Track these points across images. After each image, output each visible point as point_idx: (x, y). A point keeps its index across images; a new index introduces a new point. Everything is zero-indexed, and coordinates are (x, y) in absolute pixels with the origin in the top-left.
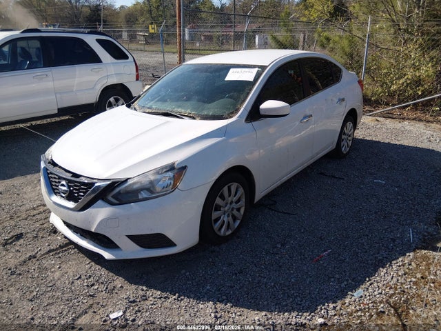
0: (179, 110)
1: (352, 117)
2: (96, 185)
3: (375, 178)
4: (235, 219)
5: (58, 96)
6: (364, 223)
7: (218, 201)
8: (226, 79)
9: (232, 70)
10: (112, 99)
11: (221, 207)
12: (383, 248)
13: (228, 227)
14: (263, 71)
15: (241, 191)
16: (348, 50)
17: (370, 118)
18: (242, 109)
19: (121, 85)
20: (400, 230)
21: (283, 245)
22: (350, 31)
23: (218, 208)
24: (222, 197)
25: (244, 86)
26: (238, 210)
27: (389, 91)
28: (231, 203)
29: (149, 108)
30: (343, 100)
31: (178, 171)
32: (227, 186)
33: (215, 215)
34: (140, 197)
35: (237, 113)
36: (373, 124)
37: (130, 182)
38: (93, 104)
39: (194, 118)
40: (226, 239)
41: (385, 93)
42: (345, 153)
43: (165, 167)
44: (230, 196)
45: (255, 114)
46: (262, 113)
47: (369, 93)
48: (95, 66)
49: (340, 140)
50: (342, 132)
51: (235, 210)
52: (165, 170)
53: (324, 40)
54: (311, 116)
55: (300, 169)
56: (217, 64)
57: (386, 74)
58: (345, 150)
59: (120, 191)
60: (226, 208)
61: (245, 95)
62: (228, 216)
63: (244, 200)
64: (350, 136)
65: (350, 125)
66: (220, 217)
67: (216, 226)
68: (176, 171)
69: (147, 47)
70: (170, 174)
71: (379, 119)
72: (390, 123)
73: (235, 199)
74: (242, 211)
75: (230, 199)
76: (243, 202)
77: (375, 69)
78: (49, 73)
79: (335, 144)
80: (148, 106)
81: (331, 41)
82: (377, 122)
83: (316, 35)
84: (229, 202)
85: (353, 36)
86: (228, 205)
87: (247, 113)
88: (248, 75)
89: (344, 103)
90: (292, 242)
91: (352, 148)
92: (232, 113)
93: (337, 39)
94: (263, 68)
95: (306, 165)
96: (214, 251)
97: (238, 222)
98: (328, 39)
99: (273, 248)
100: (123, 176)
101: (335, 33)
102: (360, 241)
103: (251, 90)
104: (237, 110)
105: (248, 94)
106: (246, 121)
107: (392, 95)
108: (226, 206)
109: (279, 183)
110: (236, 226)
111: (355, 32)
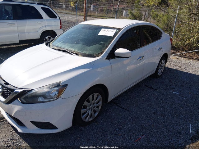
0: (71, 49)
1: (165, 57)
2: (15, 91)
3: (174, 91)
4: (95, 112)
5: (19, 34)
6: (165, 118)
7: (86, 103)
8: (99, 34)
9: (103, 29)
10: (47, 38)
11: (87, 106)
12: (175, 136)
13: (91, 116)
14: (119, 31)
15: (100, 97)
16: (166, 21)
17: (174, 57)
18: (105, 52)
19: (52, 31)
20: (185, 125)
21: (120, 129)
22: (168, 13)
23: (85, 107)
24: (88, 101)
25: (108, 39)
26: (98, 107)
27: (184, 44)
28: (94, 104)
29: (56, 46)
30: (161, 48)
31: (62, 87)
32: (91, 95)
33: (83, 111)
34: (38, 101)
35: (101, 54)
36: (175, 60)
37: (33, 92)
38: (37, 39)
39: (78, 55)
40: (89, 123)
41: (182, 44)
42: (159, 75)
43: (54, 84)
44: (93, 100)
45: (112, 55)
46: (116, 55)
47: (174, 44)
48: (40, 20)
49: (158, 69)
50: (159, 65)
51: (96, 108)
52: (54, 86)
53: (155, 16)
54: (143, 57)
55: (135, 84)
56: (95, 25)
57: (184, 35)
58: (159, 73)
59: (27, 96)
60: (91, 107)
61: (107, 44)
62: (91, 111)
63: (101, 102)
64: (163, 67)
65: (163, 61)
66: (86, 112)
67: (83, 117)
68: (60, 87)
69: (73, 13)
70: (57, 89)
71: (178, 57)
72: (183, 60)
73: (96, 102)
74: (100, 108)
75: (93, 102)
76: (101, 103)
77: (179, 32)
78: (16, 23)
79: (155, 71)
80: (56, 45)
81: (158, 17)
82: (177, 59)
83: (151, 13)
84: (93, 103)
85: (169, 15)
86: (92, 105)
87: (107, 55)
88: (111, 33)
89: (161, 50)
90: (125, 127)
91: (163, 73)
92: (99, 54)
93: (161, 15)
94: (119, 29)
95: (138, 82)
96: (81, 130)
97: (97, 114)
98: (157, 15)
99: (114, 131)
100: (30, 88)
101: (161, 13)
102: (163, 130)
103: (111, 42)
104: (102, 53)
105: (109, 44)
106: (107, 58)
107: (185, 45)
108: (90, 105)
109: (123, 91)
110: (95, 116)
111: (170, 13)
